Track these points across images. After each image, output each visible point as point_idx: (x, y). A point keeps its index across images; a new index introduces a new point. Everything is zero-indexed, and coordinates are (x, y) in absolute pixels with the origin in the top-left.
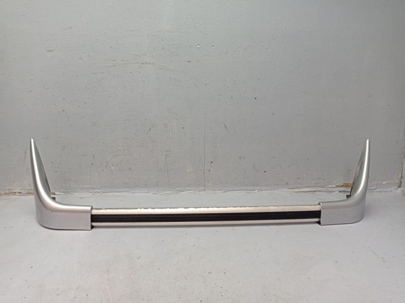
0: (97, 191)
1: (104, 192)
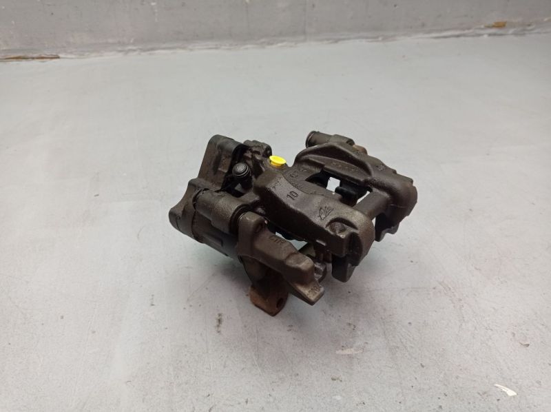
0: (130, 47)
1: (144, 51)
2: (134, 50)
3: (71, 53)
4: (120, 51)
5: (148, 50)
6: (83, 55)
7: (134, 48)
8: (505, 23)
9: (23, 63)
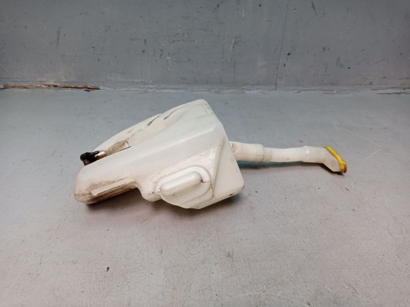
0: (149, 86)
3: (108, 86)
4: (142, 88)
5: (161, 89)
7: (152, 87)
9: (76, 92)
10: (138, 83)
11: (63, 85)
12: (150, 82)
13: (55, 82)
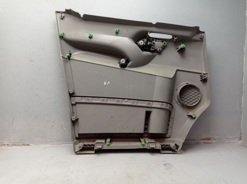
2: (56, 144)
3: (34, 144)
4: (51, 144)
5: (61, 144)
6: (38, 145)
7: (56, 143)
8: (211, 138)
9: (18, 147)
10: (49, 142)
11: (12, 144)
12: (56, 141)
13: (8, 143)
